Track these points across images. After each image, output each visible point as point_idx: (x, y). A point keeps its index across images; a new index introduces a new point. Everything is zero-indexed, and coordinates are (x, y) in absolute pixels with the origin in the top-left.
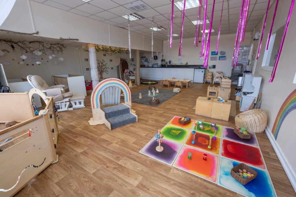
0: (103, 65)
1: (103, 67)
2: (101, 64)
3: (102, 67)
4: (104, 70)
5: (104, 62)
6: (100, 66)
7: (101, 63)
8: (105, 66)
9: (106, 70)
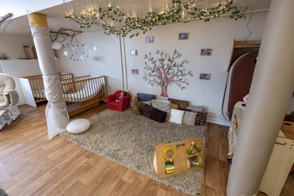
0: (174, 66)
1: (171, 71)
2: (166, 62)
3: (169, 68)
4: (175, 78)
5: (179, 56)
6: (166, 67)
7: (169, 60)
8: (181, 69)
9: (180, 77)
